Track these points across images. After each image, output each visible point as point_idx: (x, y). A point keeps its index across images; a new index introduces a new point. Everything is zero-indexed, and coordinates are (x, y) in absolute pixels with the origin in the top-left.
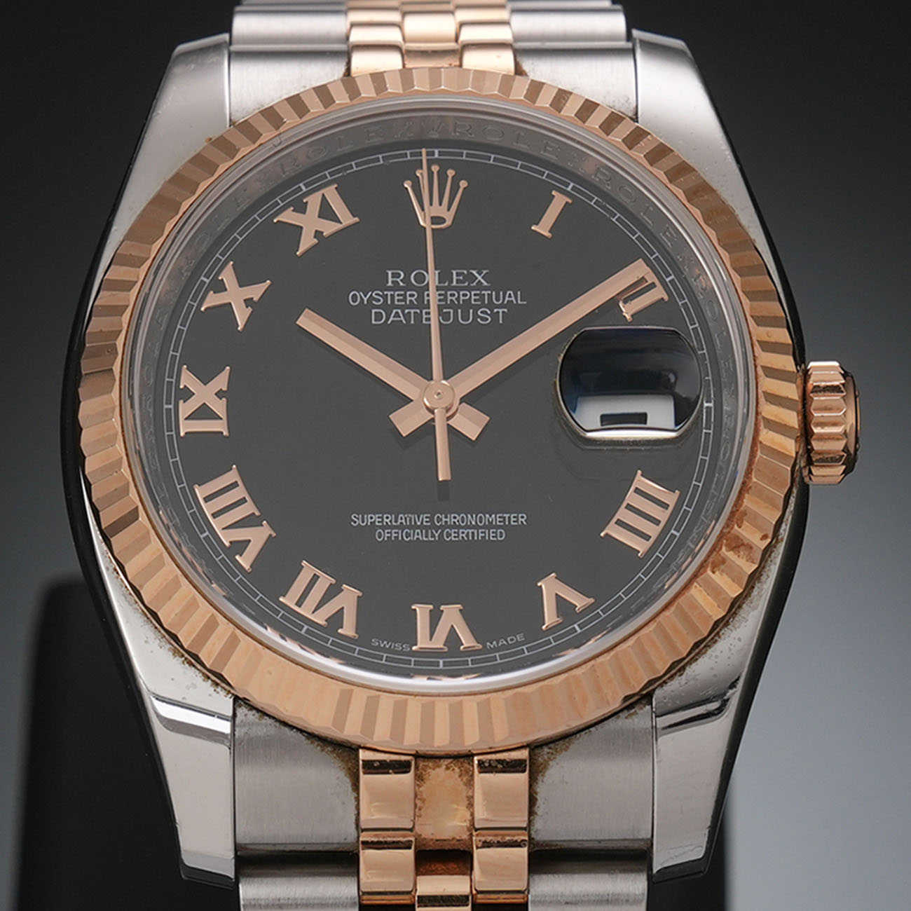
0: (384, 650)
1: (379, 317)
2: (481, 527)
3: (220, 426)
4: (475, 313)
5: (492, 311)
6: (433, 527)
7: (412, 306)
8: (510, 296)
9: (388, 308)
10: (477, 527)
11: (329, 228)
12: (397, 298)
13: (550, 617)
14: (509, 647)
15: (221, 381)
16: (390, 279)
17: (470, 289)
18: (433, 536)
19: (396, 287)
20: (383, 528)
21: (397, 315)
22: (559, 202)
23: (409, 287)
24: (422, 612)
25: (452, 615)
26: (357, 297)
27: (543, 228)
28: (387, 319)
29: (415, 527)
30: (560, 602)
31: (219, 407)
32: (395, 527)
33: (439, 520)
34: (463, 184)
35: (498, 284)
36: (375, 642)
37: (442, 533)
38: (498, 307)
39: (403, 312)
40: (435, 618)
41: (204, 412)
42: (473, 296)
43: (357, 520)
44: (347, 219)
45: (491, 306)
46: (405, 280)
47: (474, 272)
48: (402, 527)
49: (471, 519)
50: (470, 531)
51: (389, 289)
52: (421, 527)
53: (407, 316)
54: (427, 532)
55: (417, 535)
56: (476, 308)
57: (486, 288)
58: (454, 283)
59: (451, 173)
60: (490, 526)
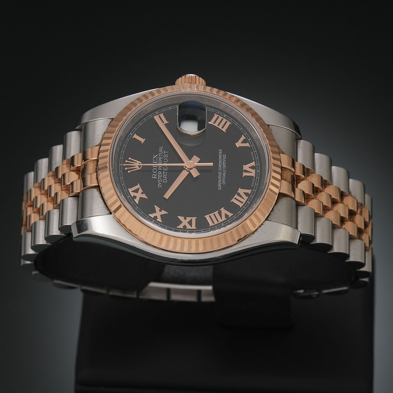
0: (254, 184)
1: (165, 181)
2: (222, 160)
3: (194, 219)
4: (165, 158)
5: (164, 154)
6: (222, 171)
7: (162, 173)
8: (161, 150)
9: (163, 178)
10: (222, 161)
11: (140, 191)
12: (160, 176)
13: (247, 145)
14: (254, 155)
15: (181, 218)
16: (155, 177)
17: (158, 159)
18: (224, 171)
19: (157, 176)
20: (222, 182)
21: (165, 176)
22: (136, 136)
23: (157, 173)
24: (245, 174)
25: (246, 167)
26: (159, 185)
27: (142, 140)
28: (166, 179)
29: (222, 175)
30: (243, 142)
31: (189, 219)
32: (222, 180)
33: (220, 169)
34: (130, 158)
35: (157, 152)
36: (252, 186)
37: (224, 169)
38: (163, 152)
39: (164, 175)
40: (246, 171)
41: (190, 223)
42: (160, 158)
43: (220, 189)
44: (138, 186)
45: (163, 154)
46: (155, 174)
47: (154, 158)
48: (222, 178)
49: (220, 162)
50: (223, 162)
51: (157, 178)
52: (222, 174)
53: (165, 174)
54: (223, 173)
55: (224, 174)
56: (163, 158)
57: (158, 155)
58: (157, 162)
59: (126, 161)
60: (222, 158)
